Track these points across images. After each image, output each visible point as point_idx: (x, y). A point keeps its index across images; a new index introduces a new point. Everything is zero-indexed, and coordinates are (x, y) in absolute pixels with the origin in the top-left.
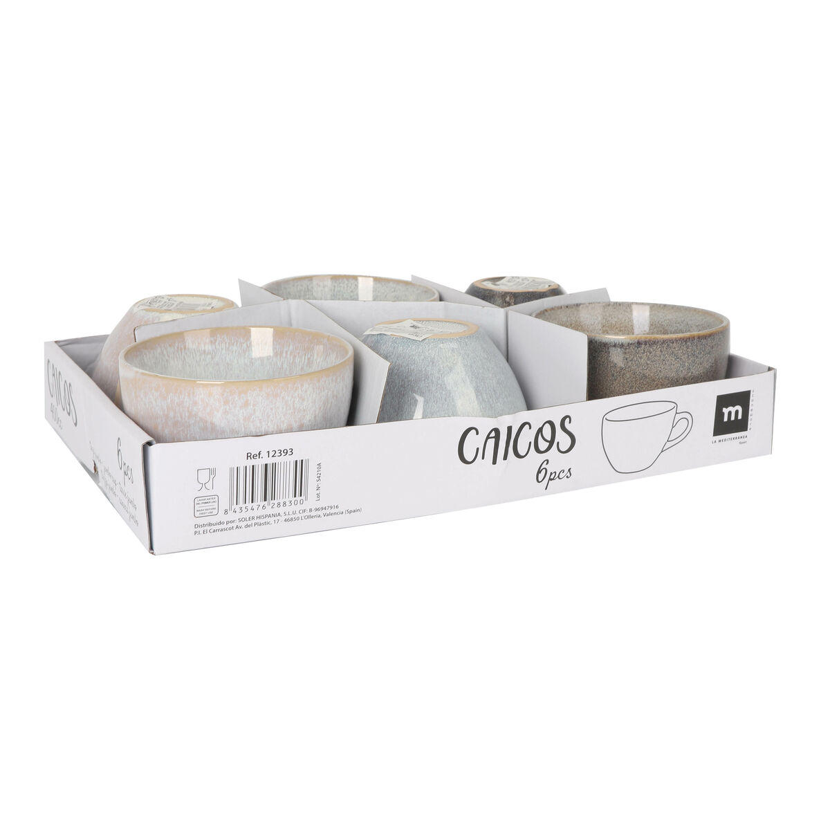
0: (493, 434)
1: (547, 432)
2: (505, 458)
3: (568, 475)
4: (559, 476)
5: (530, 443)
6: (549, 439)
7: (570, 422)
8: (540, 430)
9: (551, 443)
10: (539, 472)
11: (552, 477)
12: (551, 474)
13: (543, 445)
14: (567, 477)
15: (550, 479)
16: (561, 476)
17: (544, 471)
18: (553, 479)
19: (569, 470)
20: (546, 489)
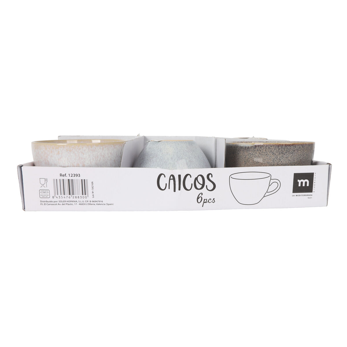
0: (172, 178)
1: (200, 179)
2: (179, 189)
3: (213, 201)
4: (208, 201)
5: (192, 184)
6: (202, 183)
7: (212, 177)
8: (196, 179)
9: (203, 185)
10: (198, 198)
11: (205, 201)
12: (204, 200)
13: (199, 186)
14: (213, 202)
15: (204, 202)
16: (210, 201)
17: (200, 198)
18: (206, 202)
19: (214, 199)
20: (203, 206)
